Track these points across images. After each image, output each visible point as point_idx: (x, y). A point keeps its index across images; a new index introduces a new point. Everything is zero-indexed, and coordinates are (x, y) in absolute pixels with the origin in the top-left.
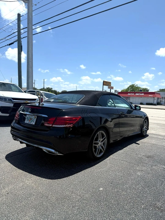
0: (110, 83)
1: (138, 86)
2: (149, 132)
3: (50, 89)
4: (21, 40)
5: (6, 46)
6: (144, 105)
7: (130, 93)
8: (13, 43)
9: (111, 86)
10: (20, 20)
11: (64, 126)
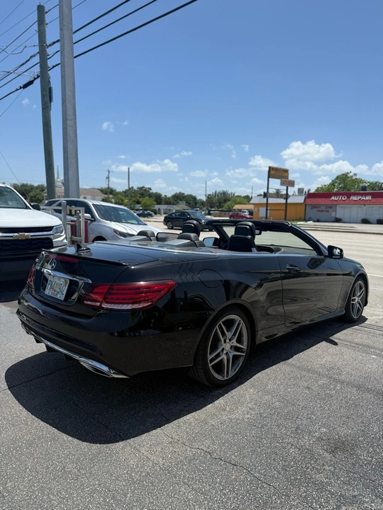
0: (286, 171)
1: (358, 177)
2: (366, 312)
3: (145, 190)
4: (49, 72)
5: (17, 90)
6: (371, 225)
7: (336, 194)
8: (31, 83)
9: (290, 178)
10: (44, 20)
11: (129, 307)
